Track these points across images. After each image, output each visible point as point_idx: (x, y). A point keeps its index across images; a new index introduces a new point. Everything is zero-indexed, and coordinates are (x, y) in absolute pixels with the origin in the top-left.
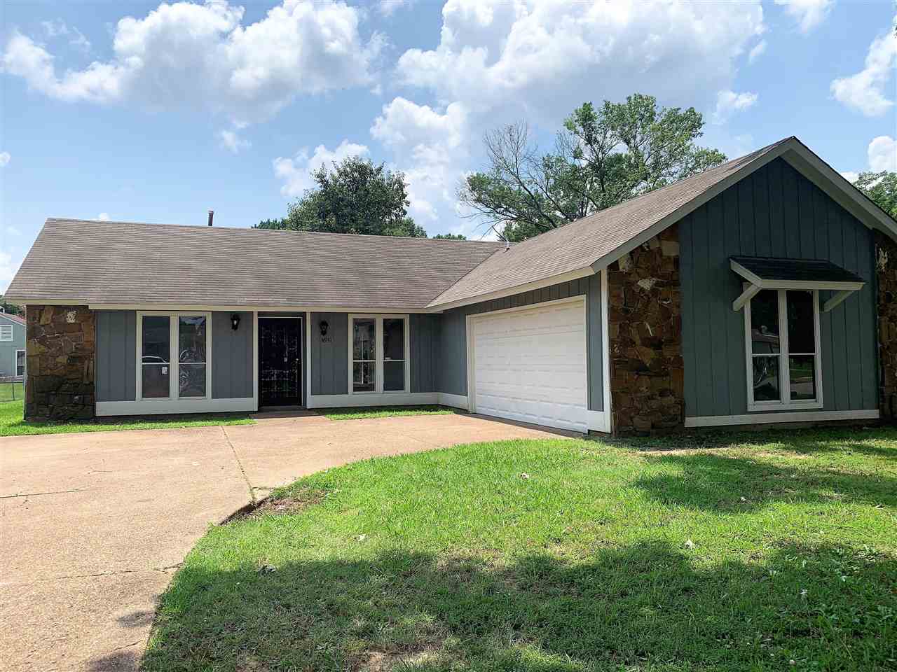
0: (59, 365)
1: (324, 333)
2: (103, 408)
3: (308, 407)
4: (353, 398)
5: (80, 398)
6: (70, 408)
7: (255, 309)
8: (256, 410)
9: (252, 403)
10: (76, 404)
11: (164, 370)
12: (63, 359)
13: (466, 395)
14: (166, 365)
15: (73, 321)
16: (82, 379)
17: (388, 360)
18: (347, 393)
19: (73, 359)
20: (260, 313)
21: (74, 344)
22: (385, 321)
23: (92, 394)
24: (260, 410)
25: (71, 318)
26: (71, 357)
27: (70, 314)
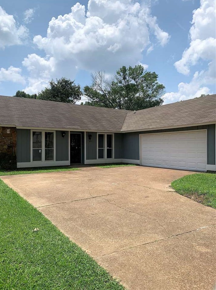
0: (4, 149)
1: (90, 139)
2: (19, 165)
3: (85, 164)
4: (98, 161)
5: (12, 161)
6: (8, 165)
7: (69, 130)
8: (70, 165)
9: (68, 163)
10: (10, 164)
11: (40, 151)
12: (6, 147)
13: (139, 160)
14: (41, 149)
15: (9, 133)
16: (13, 154)
17: (108, 148)
18: (96, 159)
19: (9, 147)
20: (71, 132)
21: (9, 141)
22: (107, 135)
23: (16, 160)
24: (71, 165)
25: (8, 132)
26: (9, 146)
27: (8, 130)
